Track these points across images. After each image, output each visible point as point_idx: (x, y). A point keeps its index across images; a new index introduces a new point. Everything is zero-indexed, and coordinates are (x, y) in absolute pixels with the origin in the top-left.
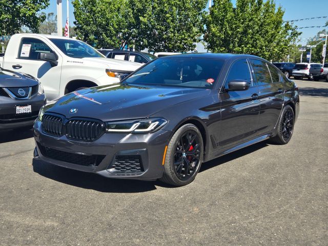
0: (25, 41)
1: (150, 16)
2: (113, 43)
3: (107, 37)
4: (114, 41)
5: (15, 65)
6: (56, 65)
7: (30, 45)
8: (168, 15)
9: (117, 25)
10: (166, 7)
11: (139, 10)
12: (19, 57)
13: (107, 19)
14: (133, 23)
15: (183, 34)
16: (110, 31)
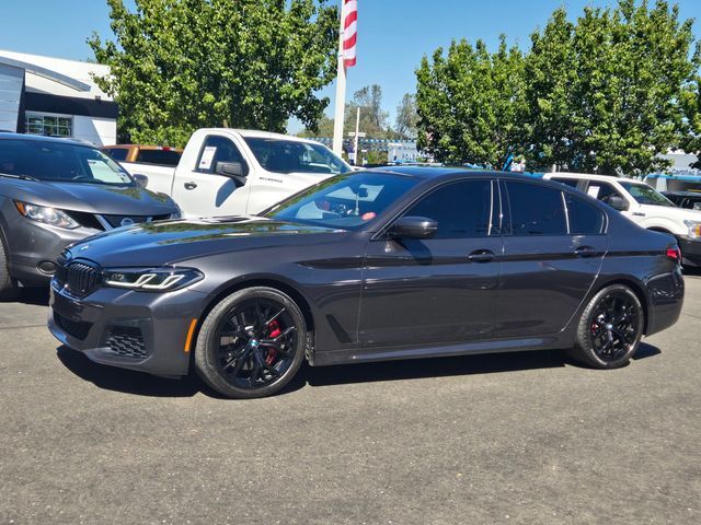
0: (210, 141)
1: (560, 97)
2: (483, 152)
3: (473, 139)
4: (485, 148)
5: (188, 182)
6: (243, 185)
7: (215, 148)
8: (598, 95)
9: (496, 116)
10: (595, 77)
11: (538, 86)
12: (198, 170)
13: (475, 103)
14: (525, 112)
15: (632, 135)
16: (480, 128)
